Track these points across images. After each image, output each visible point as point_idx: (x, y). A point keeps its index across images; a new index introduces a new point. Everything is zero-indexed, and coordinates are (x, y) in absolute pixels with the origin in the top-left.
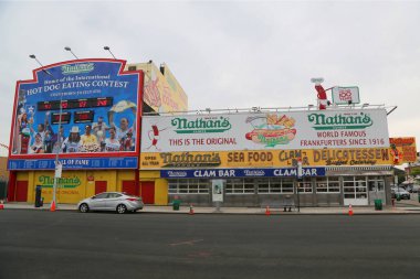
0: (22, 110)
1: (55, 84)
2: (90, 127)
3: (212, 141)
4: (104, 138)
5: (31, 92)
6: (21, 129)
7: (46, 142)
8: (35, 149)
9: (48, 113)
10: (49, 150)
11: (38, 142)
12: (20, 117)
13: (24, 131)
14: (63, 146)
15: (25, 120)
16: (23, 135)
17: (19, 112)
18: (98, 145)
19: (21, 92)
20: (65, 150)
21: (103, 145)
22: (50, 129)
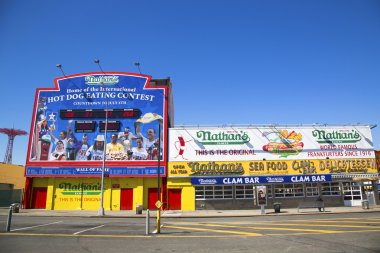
0: (42, 117)
1: (78, 93)
2: (116, 136)
3: (235, 152)
4: (131, 147)
5: (52, 100)
6: (41, 136)
7: (68, 149)
8: (56, 156)
9: (71, 121)
10: (72, 157)
11: (60, 149)
12: (40, 123)
13: (44, 137)
14: (88, 154)
15: (45, 127)
16: (43, 141)
17: (39, 119)
18: (125, 154)
19: (41, 99)
20: (89, 158)
21: (130, 154)
22: (73, 136)
